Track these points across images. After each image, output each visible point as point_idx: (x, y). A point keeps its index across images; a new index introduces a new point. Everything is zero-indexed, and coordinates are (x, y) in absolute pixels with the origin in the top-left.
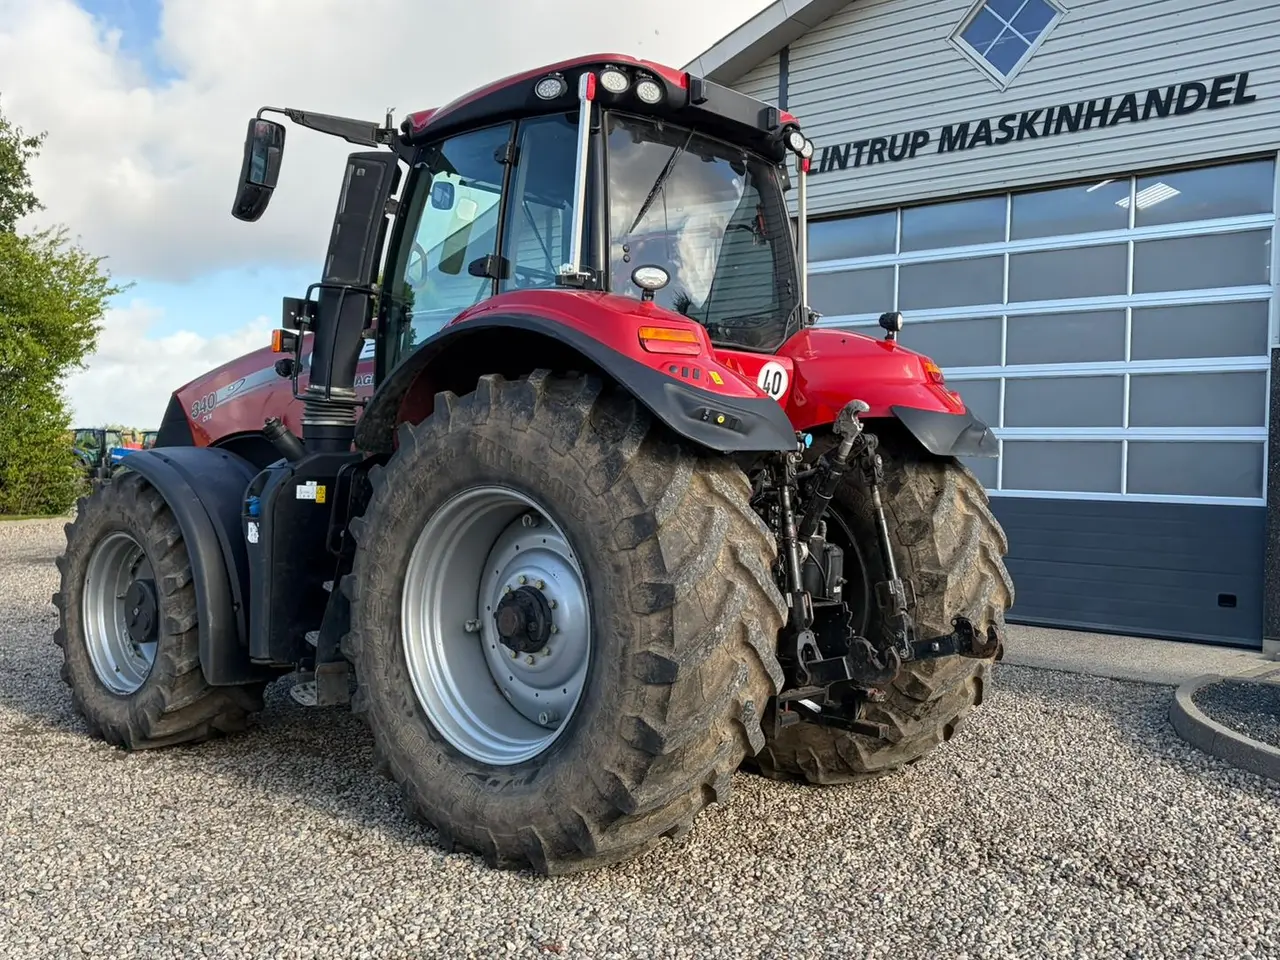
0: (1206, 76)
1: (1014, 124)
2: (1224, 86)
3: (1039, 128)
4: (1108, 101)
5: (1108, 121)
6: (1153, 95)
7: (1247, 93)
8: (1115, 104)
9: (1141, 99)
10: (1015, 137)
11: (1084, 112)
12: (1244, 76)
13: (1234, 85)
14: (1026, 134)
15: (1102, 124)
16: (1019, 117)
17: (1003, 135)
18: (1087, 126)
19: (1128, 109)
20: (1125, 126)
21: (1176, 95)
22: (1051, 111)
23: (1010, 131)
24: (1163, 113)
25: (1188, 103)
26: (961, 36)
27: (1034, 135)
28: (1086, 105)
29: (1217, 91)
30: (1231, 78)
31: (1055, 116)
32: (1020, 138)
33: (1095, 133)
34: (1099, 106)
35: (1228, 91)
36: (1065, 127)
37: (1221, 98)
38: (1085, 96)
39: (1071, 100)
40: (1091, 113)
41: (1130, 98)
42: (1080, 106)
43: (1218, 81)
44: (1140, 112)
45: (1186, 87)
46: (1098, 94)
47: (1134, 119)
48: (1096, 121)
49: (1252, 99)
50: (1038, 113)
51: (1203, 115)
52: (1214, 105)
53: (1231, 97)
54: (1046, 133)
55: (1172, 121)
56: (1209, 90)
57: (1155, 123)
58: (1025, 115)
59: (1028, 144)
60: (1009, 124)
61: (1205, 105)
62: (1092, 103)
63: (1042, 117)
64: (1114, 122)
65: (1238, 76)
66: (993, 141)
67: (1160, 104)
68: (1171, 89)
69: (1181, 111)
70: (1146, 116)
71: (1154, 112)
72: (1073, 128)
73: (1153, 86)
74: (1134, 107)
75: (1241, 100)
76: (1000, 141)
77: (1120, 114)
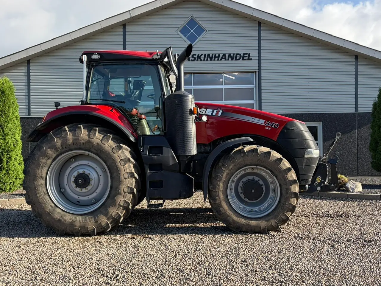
0: (242, 53)
1: (196, 56)
2: (245, 55)
3: (202, 59)
4: (219, 55)
5: (220, 59)
6: (230, 55)
7: (250, 58)
8: (221, 56)
9: (227, 55)
10: (196, 60)
11: (214, 56)
12: (249, 54)
13: (247, 55)
14: (199, 60)
15: (218, 60)
16: (197, 55)
17: (193, 59)
18: (214, 60)
19: (224, 57)
20: (223, 61)
21: (235, 56)
22: (205, 55)
23: (195, 58)
24: (232, 59)
25: (238, 58)
26: (179, 31)
27: (201, 60)
28: (214, 55)
29: (244, 56)
30: (247, 54)
31: (206, 56)
32: (197, 60)
33: (216, 62)
34: (217, 55)
35: (246, 57)
36: (209, 59)
37: (245, 58)
38: (214, 53)
39: (211, 53)
40: (215, 57)
41: (224, 55)
42: (213, 55)
43: (244, 54)
44: (227, 58)
45: (237, 54)
46: (217, 53)
47: (226, 60)
48: (216, 59)
49: (251, 59)
50: (202, 55)
51: (241, 61)
52: (243, 59)
53: (247, 58)
54: (204, 60)
55: (234, 61)
56: (242, 56)
57: (230, 61)
58: (198, 55)
59: (199, 62)
60: (194, 56)
61: (241, 59)
62: (215, 55)
63: (203, 56)
64: (221, 60)
65: (248, 54)
66: (190, 60)
67: (232, 57)
68: (234, 54)
69: (236, 59)
70: (228, 60)
71: (230, 59)
72: (211, 60)
73: (230, 53)
74: (225, 57)
75: (249, 59)
76: (192, 60)
77: (222, 58)
